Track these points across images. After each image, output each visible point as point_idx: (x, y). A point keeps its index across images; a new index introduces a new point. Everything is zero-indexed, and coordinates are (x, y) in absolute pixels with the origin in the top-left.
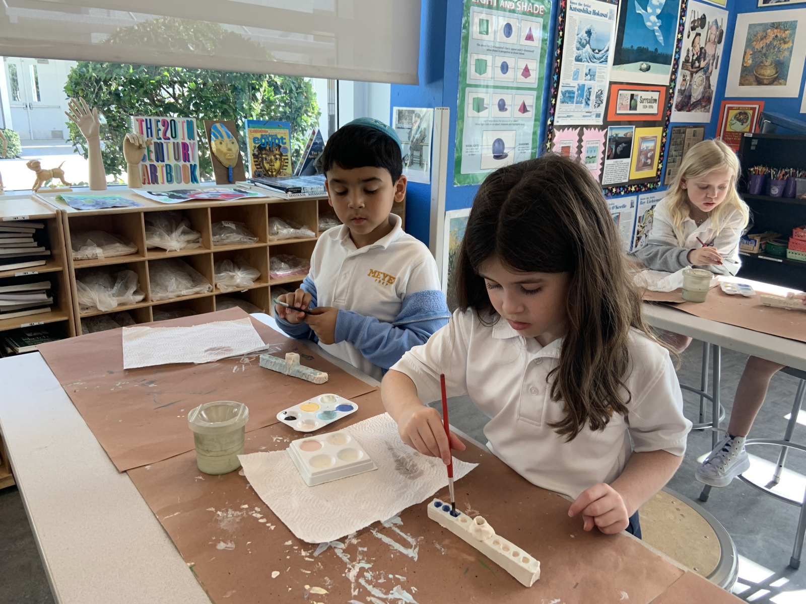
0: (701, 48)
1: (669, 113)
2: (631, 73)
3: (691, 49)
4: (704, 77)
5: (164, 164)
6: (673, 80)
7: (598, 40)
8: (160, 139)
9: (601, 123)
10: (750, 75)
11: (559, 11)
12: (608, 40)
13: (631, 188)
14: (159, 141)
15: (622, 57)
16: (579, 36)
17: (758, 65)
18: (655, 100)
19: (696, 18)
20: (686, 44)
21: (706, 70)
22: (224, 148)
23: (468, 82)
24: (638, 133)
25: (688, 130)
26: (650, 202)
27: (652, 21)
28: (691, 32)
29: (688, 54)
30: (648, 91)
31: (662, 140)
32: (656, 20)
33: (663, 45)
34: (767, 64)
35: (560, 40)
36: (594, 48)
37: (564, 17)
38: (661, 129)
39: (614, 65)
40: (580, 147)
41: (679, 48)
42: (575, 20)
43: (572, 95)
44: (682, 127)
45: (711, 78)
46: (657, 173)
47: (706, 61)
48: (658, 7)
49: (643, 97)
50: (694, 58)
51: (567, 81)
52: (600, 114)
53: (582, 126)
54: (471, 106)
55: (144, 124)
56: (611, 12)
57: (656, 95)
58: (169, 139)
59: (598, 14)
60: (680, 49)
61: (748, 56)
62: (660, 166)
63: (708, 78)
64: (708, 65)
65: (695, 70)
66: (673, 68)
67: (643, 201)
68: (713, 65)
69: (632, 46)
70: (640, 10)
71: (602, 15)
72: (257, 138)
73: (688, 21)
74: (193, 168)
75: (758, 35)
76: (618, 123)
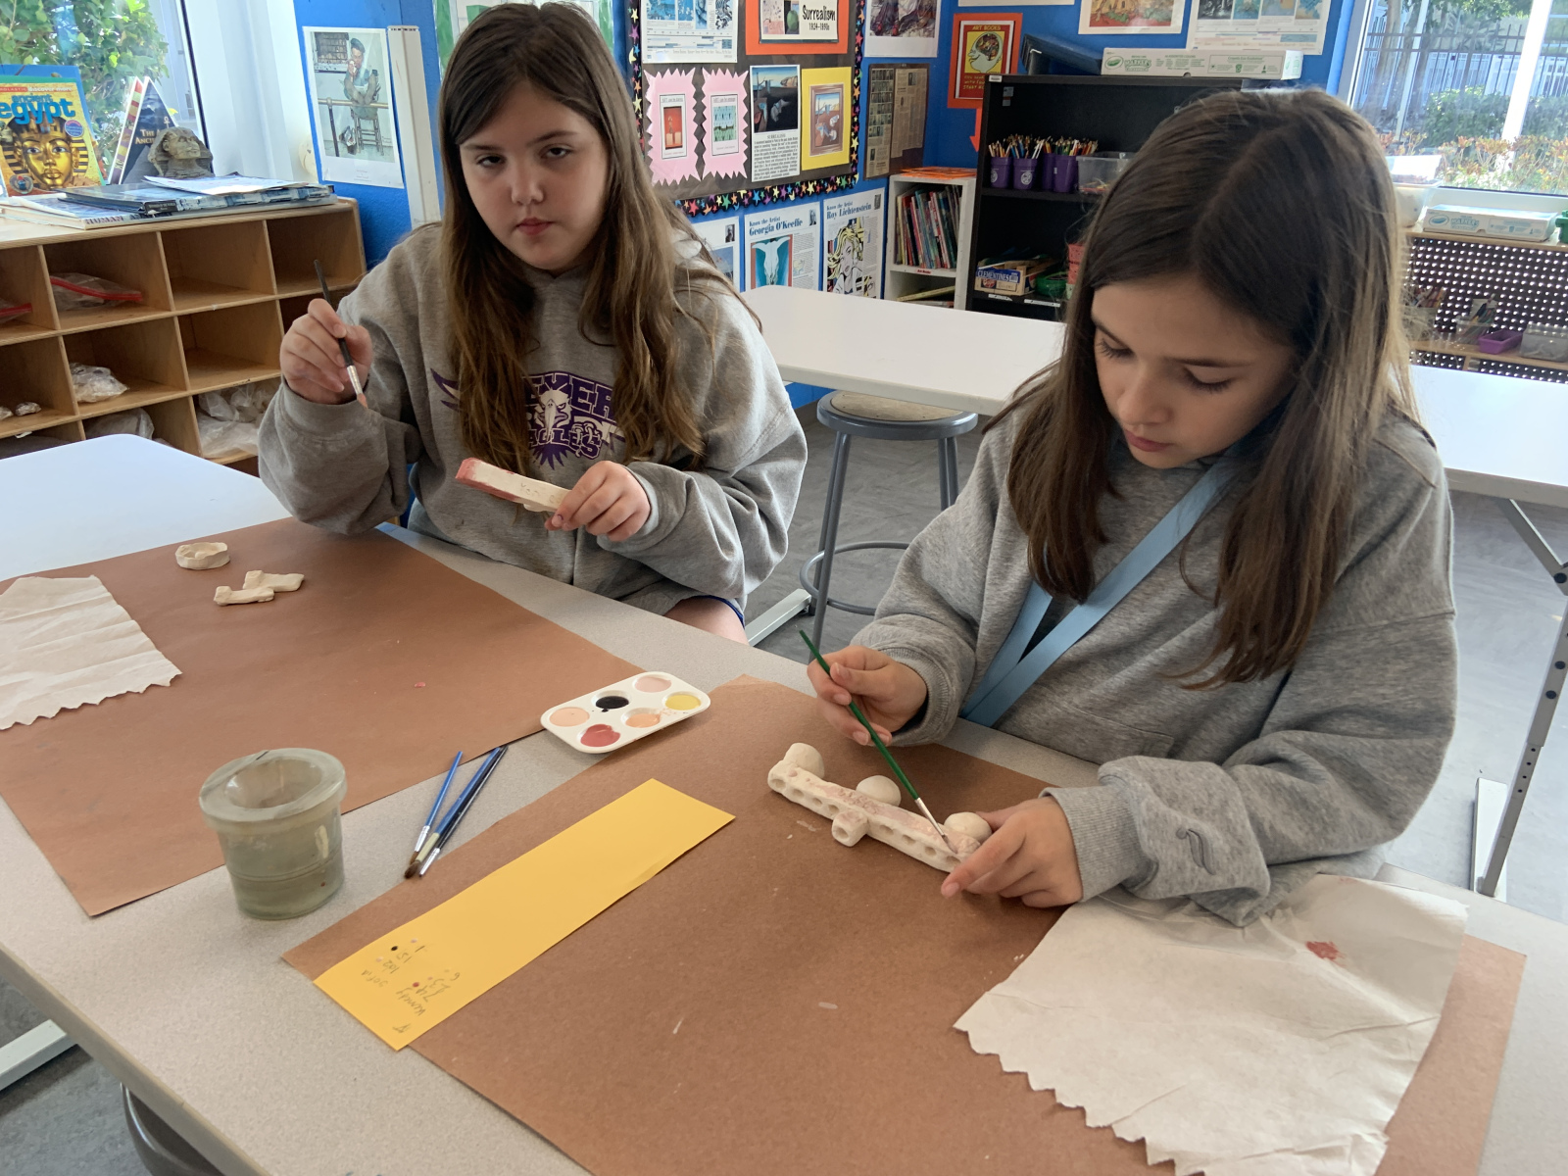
1: (859, 39)
9: (734, 60)
13: (807, 186)
18: (832, 13)
24: (809, 79)
25: (899, 72)
26: (845, 213)
31: (853, 92)
38: (848, 70)
40: (700, 108)
43: (667, 2)
44: (887, 67)
46: (851, 158)
49: (808, 8)
52: (730, 41)
53: (700, 66)
62: (855, 143)
72: (5, 104)
76: (766, 59)
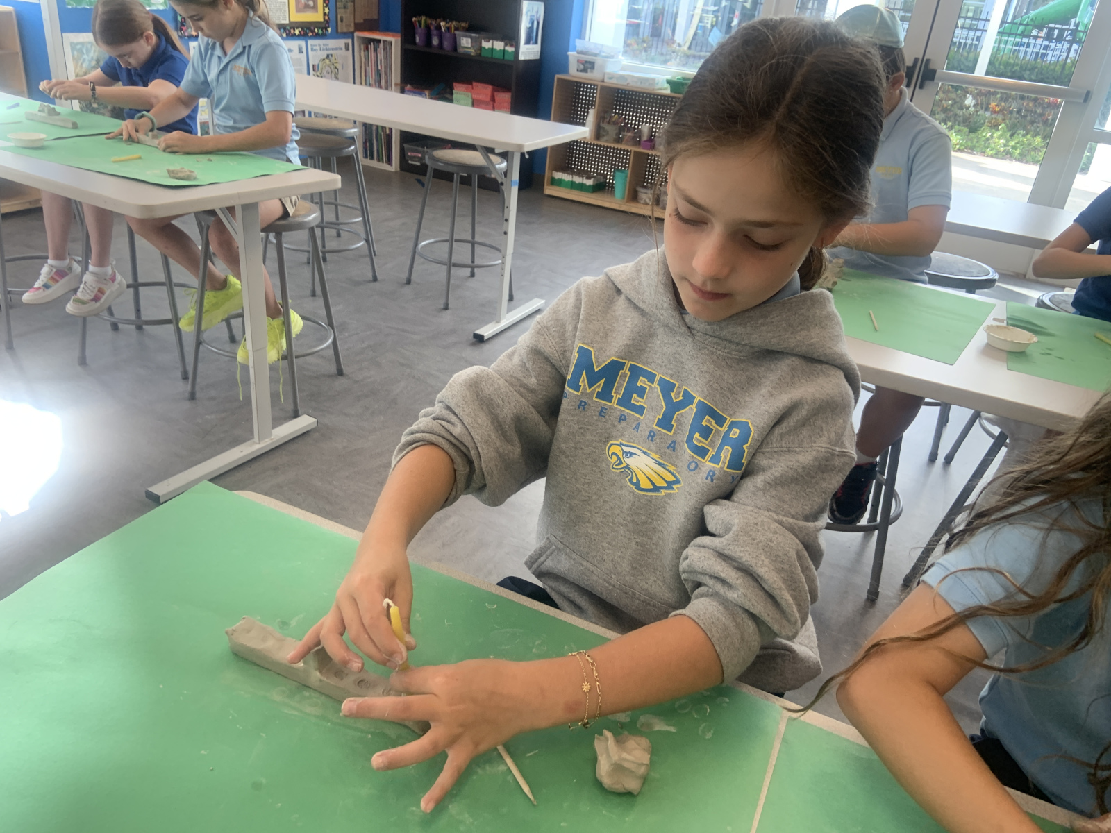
13: (294, 30)
26: (323, 50)
46: (324, 19)
62: (327, 10)
67: (314, 48)
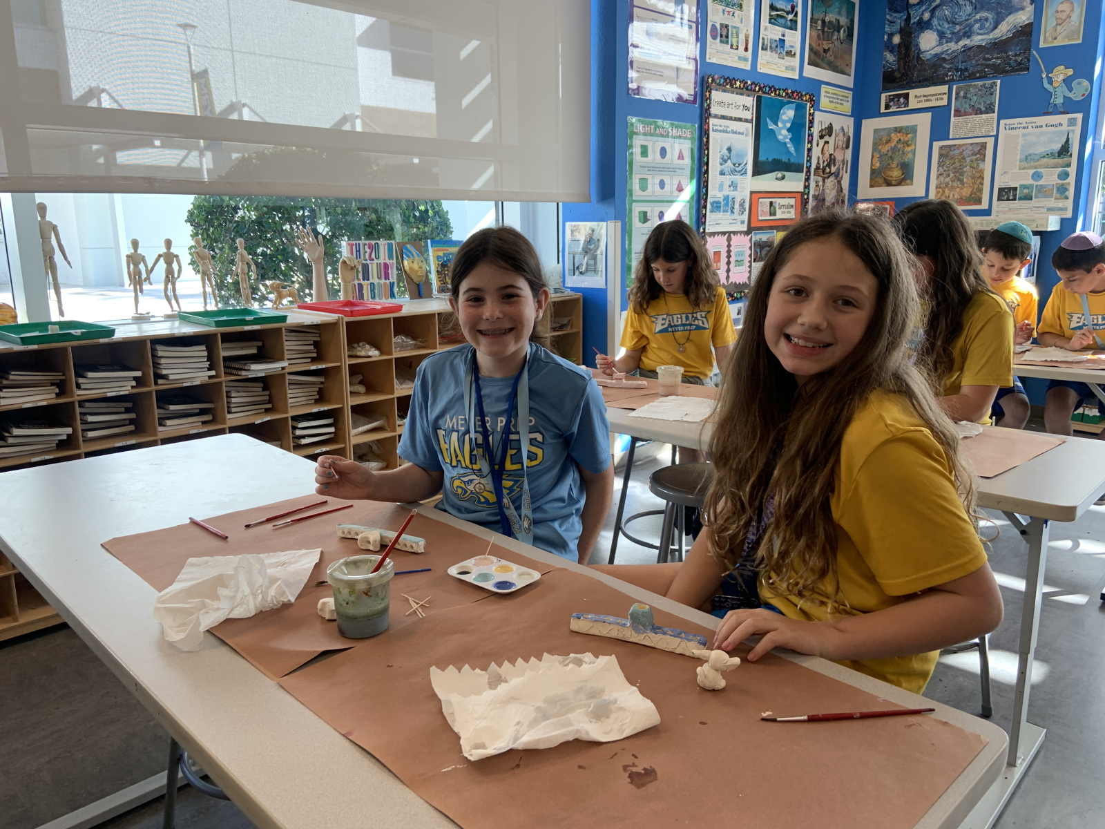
0: (831, 155)
2: (768, 182)
3: (821, 156)
4: (836, 181)
5: (369, 282)
6: (807, 187)
7: (738, 156)
8: (366, 260)
9: (745, 229)
10: (879, 177)
11: (703, 133)
12: (746, 155)
14: (365, 262)
15: (759, 169)
16: (721, 153)
17: (886, 167)
18: (792, 206)
19: (823, 128)
20: (816, 152)
21: (837, 175)
22: (416, 266)
23: (634, 198)
27: (783, 135)
28: (820, 141)
29: (818, 161)
30: (785, 198)
32: (787, 133)
33: (795, 154)
34: (894, 166)
35: (706, 158)
36: (735, 162)
37: (708, 138)
39: (753, 175)
40: (729, 252)
41: (809, 156)
42: (717, 140)
43: (719, 205)
45: (842, 182)
47: (836, 167)
48: (787, 121)
49: (781, 204)
50: (825, 165)
51: (714, 193)
52: (744, 221)
53: (730, 233)
54: (637, 219)
55: (354, 247)
56: (747, 130)
57: (792, 201)
58: (373, 260)
59: (736, 133)
60: (811, 158)
61: (876, 159)
63: (839, 182)
64: (838, 169)
65: (826, 176)
66: (806, 175)
68: (843, 170)
69: (767, 159)
70: (771, 126)
71: (739, 133)
72: (440, 256)
73: (816, 131)
74: (392, 285)
75: (883, 139)
76: (760, 228)
